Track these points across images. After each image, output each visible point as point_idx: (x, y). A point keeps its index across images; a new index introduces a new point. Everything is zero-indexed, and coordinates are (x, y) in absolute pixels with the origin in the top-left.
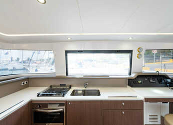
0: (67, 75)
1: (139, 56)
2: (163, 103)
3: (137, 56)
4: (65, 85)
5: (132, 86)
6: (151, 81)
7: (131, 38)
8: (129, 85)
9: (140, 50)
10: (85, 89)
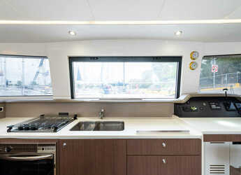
0: (72, 97)
1: (193, 67)
2: (234, 143)
3: (189, 66)
4: (68, 114)
5: (180, 116)
6: (214, 106)
7: (178, 33)
8: (175, 114)
9: (194, 55)
10: (100, 120)
